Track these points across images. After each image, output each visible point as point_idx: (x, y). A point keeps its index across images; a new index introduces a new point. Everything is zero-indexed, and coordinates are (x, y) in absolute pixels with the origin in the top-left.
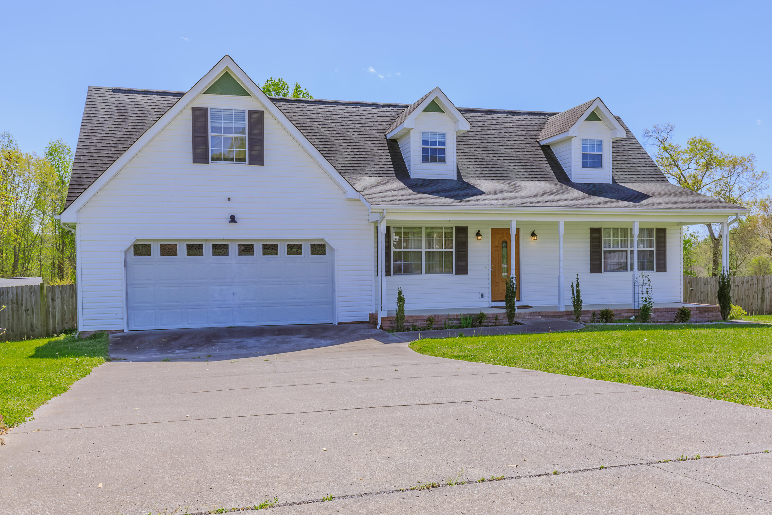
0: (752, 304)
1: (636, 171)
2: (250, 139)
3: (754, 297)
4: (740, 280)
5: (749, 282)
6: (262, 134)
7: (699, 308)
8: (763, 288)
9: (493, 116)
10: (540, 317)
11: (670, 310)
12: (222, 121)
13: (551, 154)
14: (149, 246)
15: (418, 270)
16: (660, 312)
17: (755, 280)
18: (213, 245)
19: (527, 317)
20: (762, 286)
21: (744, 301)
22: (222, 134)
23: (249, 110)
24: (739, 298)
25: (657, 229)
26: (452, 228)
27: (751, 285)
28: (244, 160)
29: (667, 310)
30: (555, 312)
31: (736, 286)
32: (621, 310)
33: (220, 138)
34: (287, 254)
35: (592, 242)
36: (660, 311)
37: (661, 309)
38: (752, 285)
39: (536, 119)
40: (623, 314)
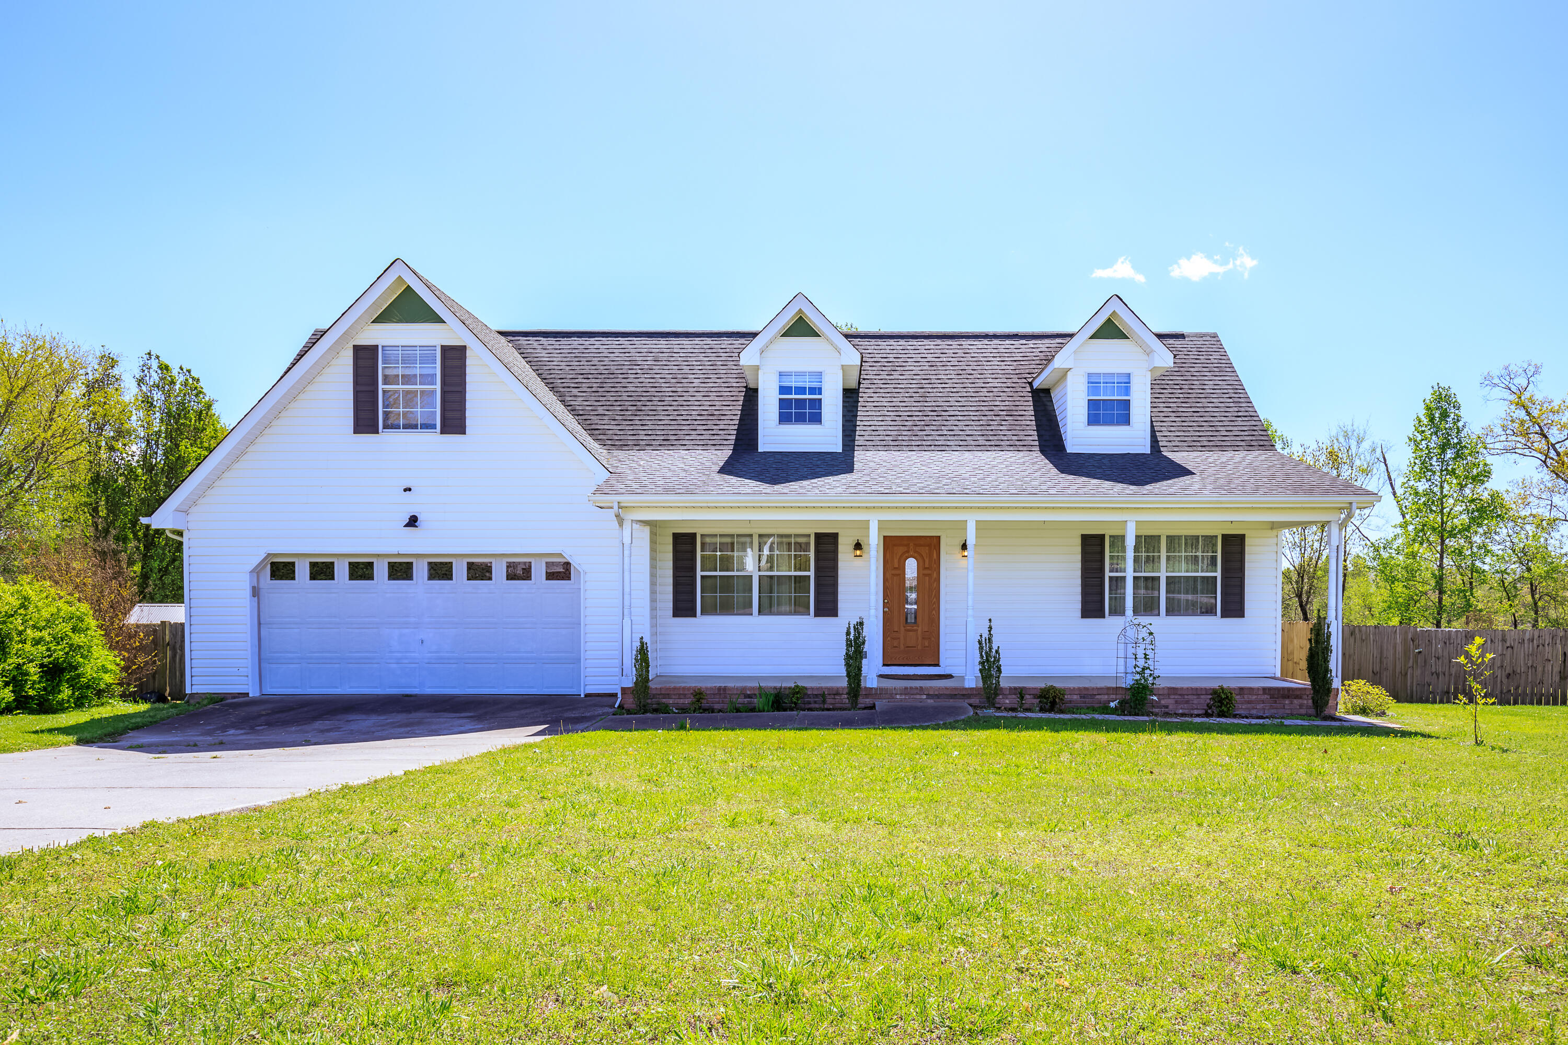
0: (1541, 682)
1: (1210, 429)
2: (444, 392)
3: (1546, 669)
4: (1516, 637)
5: (1535, 641)
6: (463, 383)
7: (1270, 689)
8: (1565, 653)
9: (963, 343)
10: (925, 697)
11: (1204, 693)
12: (400, 366)
13: (1049, 404)
14: (293, 564)
15: (745, 608)
16: (1180, 695)
17: (1547, 637)
18: (389, 563)
19: (898, 697)
20: (1563, 648)
21: (1523, 676)
22: (400, 386)
23: (442, 346)
24: (1514, 671)
25: (1225, 537)
26: (809, 536)
27: (1538, 646)
28: (433, 427)
29: (1197, 692)
30: (956, 689)
31: (1507, 647)
32: (1093, 689)
33: (396, 392)
34: (507, 579)
35: (1084, 561)
36: (1179, 693)
37: (1182, 689)
38: (1541, 646)
39: (1043, 344)
40: (1097, 697)
